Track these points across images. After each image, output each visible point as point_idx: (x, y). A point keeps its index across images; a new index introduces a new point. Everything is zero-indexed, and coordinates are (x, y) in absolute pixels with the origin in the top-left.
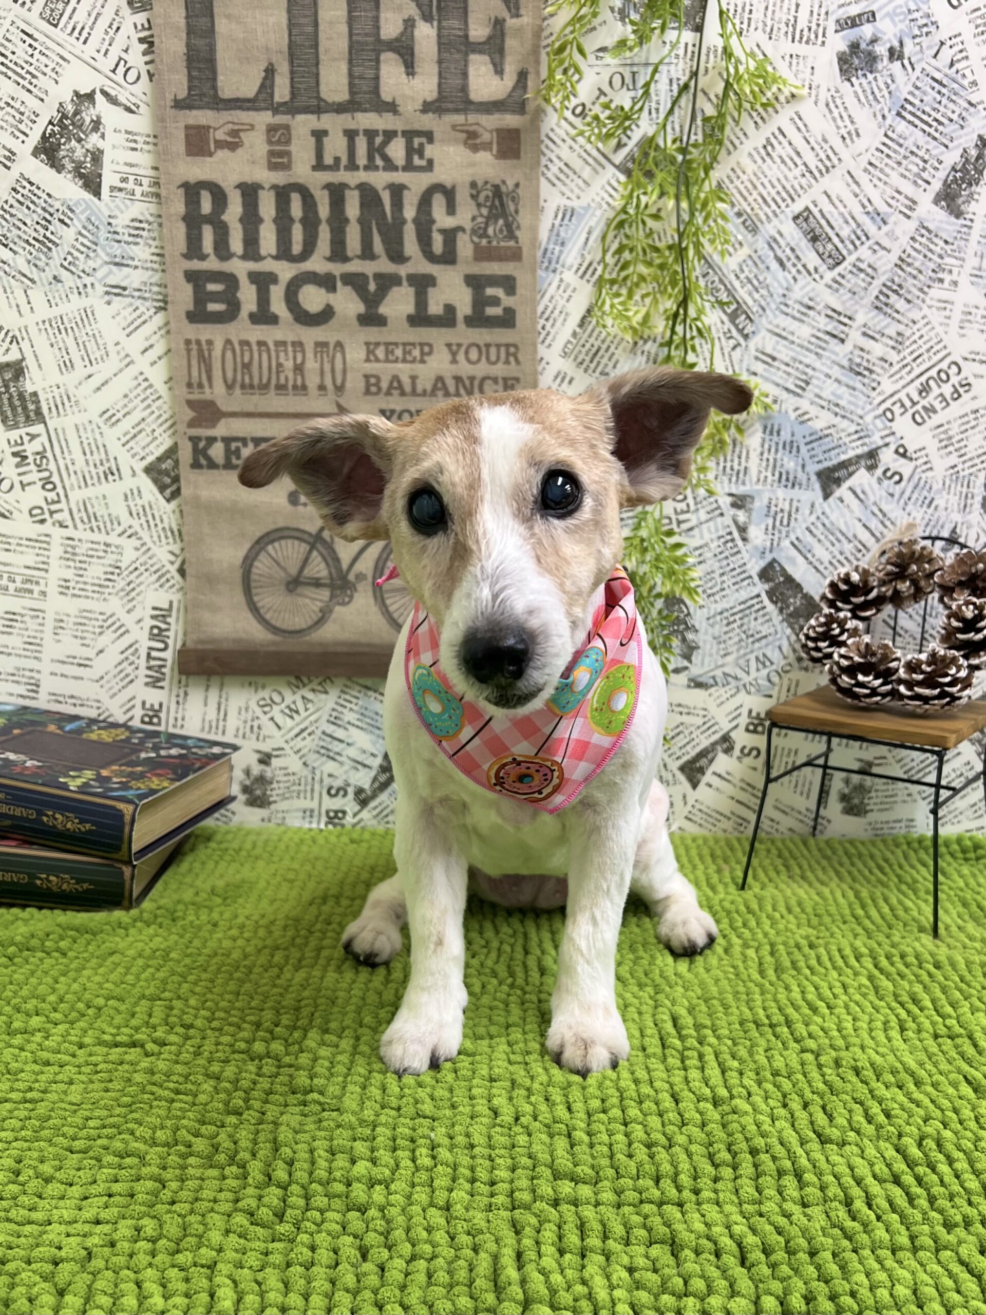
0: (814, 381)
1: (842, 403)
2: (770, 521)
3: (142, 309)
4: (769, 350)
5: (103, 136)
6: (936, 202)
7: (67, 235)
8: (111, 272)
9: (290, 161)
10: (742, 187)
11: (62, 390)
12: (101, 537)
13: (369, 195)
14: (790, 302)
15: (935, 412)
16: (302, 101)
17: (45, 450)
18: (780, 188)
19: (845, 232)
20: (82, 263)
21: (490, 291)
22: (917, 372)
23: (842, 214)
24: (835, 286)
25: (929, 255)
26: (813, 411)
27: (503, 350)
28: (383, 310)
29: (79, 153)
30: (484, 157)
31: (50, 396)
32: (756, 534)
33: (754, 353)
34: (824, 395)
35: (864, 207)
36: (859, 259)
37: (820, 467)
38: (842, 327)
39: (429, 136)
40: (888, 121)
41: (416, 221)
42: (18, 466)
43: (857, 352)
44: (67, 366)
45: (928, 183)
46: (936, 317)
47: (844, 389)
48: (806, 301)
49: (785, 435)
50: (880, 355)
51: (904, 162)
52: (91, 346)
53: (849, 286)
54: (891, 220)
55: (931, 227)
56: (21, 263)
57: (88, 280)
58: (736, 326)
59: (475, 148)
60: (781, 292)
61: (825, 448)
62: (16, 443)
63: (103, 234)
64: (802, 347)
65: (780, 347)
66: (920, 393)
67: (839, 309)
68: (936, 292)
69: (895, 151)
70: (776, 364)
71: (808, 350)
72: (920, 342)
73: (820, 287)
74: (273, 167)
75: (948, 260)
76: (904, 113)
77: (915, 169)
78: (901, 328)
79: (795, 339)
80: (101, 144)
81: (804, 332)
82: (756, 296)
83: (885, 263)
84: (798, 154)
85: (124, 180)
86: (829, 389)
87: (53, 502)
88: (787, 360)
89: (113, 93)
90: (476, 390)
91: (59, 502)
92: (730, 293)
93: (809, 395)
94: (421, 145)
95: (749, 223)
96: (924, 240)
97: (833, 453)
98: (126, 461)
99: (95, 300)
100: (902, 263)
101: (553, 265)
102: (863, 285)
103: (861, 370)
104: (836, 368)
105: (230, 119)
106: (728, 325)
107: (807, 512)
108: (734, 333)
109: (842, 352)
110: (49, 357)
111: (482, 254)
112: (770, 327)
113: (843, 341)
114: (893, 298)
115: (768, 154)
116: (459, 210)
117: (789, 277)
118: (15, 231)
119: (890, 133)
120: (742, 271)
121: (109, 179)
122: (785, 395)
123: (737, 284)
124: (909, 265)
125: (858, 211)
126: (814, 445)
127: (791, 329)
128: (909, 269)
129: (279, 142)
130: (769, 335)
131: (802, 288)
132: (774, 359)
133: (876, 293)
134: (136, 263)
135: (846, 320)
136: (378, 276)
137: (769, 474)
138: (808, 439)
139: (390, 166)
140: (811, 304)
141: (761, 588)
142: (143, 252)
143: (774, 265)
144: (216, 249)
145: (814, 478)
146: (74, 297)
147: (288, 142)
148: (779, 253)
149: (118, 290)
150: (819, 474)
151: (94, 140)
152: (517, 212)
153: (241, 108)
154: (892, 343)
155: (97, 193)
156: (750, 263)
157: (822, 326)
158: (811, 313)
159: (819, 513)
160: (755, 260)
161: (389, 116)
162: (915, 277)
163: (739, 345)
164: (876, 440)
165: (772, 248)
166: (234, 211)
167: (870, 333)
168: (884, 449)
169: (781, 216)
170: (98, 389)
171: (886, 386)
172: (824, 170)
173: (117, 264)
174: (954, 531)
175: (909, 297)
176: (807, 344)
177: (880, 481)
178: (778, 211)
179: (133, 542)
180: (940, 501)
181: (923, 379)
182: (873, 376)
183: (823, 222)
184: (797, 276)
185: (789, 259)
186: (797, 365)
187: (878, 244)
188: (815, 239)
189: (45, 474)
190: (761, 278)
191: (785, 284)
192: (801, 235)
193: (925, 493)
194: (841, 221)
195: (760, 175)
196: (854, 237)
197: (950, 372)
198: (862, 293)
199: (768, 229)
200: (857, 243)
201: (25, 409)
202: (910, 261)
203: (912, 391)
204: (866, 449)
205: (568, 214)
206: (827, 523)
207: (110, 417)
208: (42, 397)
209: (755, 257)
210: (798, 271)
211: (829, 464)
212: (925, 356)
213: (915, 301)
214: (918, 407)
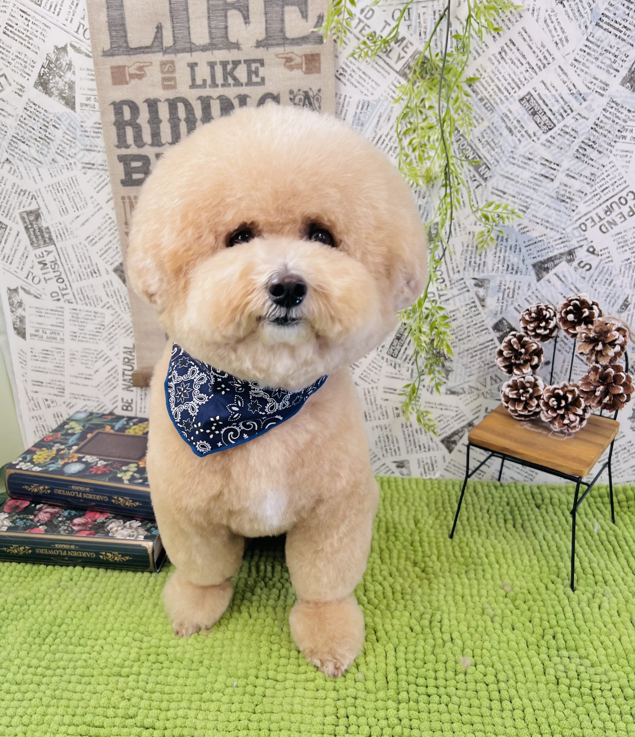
0: (532, 207)
1: (550, 220)
2: (501, 295)
3: (105, 176)
4: (501, 188)
5: (74, 73)
6: (623, 84)
7: (58, 134)
8: (84, 155)
9: (176, 83)
10: (484, 82)
11: (63, 225)
12: (92, 309)
13: (225, 103)
14: (515, 156)
15: (616, 224)
16: (180, 46)
17: (56, 260)
18: (510, 81)
19: (556, 108)
20: (68, 151)
22: (604, 198)
23: (554, 96)
24: (548, 144)
25: (617, 120)
26: (531, 226)
29: (61, 85)
30: (298, 73)
31: (56, 229)
32: (492, 303)
33: (490, 189)
34: (538, 215)
35: (570, 90)
36: (565, 126)
37: (535, 261)
38: (552, 171)
39: (261, 62)
40: (590, 30)
42: (42, 269)
43: (562, 187)
44: (65, 211)
45: (618, 71)
46: (619, 162)
47: (553, 211)
48: (528, 155)
49: (512, 242)
50: (578, 189)
51: (601, 58)
52: (77, 199)
53: (558, 144)
54: (589, 98)
55: (619, 101)
56: (32, 152)
57: (72, 160)
58: (479, 173)
59: (291, 68)
60: (510, 150)
61: (538, 249)
62: (40, 257)
63: (79, 133)
64: (524, 185)
65: (509, 186)
66: (606, 212)
67: (550, 159)
68: (620, 145)
69: (594, 51)
70: (506, 196)
71: (528, 186)
72: (607, 179)
73: (537, 145)
74: (165, 87)
75: (629, 123)
76: (601, 24)
77: (608, 62)
78: (594, 170)
79: (519, 180)
80: (73, 78)
81: (525, 175)
82: (493, 153)
83: (584, 128)
84: (524, 56)
85: (88, 99)
86: (542, 212)
87: (63, 289)
88: (514, 193)
89: (77, 46)
91: (66, 289)
92: (474, 152)
93: (528, 215)
94: (257, 69)
95: (488, 105)
96: (613, 111)
97: (544, 252)
98: (102, 266)
99: (77, 172)
100: (596, 126)
102: (568, 142)
103: (565, 198)
104: (547, 198)
105: (137, 60)
106: (473, 172)
107: (526, 289)
108: (478, 177)
110: (54, 207)
112: (502, 173)
113: (552, 180)
114: (589, 150)
115: (502, 58)
117: (516, 139)
118: (29, 134)
119: (590, 38)
120: (484, 137)
121: (80, 99)
123: (480, 146)
124: (601, 128)
125: (565, 93)
126: (531, 247)
127: (517, 173)
128: (601, 131)
129: (168, 72)
130: (501, 178)
131: (525, 146)
132: (505, 193)
133: (577, 148)
134: (98, 149)
135: (555, 167)
137: (501, 266)
138: (527, 244)
139: (238, 83)
140: (531, 157)
141: (494, 335)
142: (101, 142)
143: (506, 132)
144: (136, 141)
145: (530, 268)
146: (65, 171)
147: (173, 71)
148: (509, 124)
149: (90, 166)
150: (535, 266)
151: (69, 76)
153: (143, 53)
154: (587, 180)
155: (73, 108)
156: (489, 131)
157: (538, 171)
158: (531, 162)
159: (534, 290)
160: (492, 129)
161: (235, 51)
162: (605, 136)
163: (481, 184)
164: (574, 243)
165: (504, 121)
166: (144, 116)
167: (572, 175)
168: (579, 249)
169: (511, 100)
170: (83, 224)
171: (583, 208)
172: (542, 67)
173: (88, 150)
174: (626, 300)
175: (600, 150)
176: (527, 183)
177: (576, 269)
178: (509, 96)
179: (111, 311)
180: (617, 282)
181: (608, 203)
182: (573, 202)
183: (540, 102)
184: (521, 139)
185: (516, 128)
186: (520, 196)
187: (579, 114)
188: (534, 114)
189: (58, 274)
190: (496, 142)
191: (513, 145)
192: (525, 111)
193: (607, 276)
194: (553, 100)
195: (497, 72)
196: (562, 111)
197: (628, 198)
198: (567, 148)
199: (503, 108)
200: (564, 114)
201: (43, 237)
202: (601, 124)
203: (601, 211)
204: (567, 249)
205: (365, 105)
206: (539, 295)
207: (91, 240)
208: (52, 230)
209: (492, 128)
210: (522, 135)
211: (541, 259)
212: (611, 188)
213: (606, 152)
214: (604, 222)
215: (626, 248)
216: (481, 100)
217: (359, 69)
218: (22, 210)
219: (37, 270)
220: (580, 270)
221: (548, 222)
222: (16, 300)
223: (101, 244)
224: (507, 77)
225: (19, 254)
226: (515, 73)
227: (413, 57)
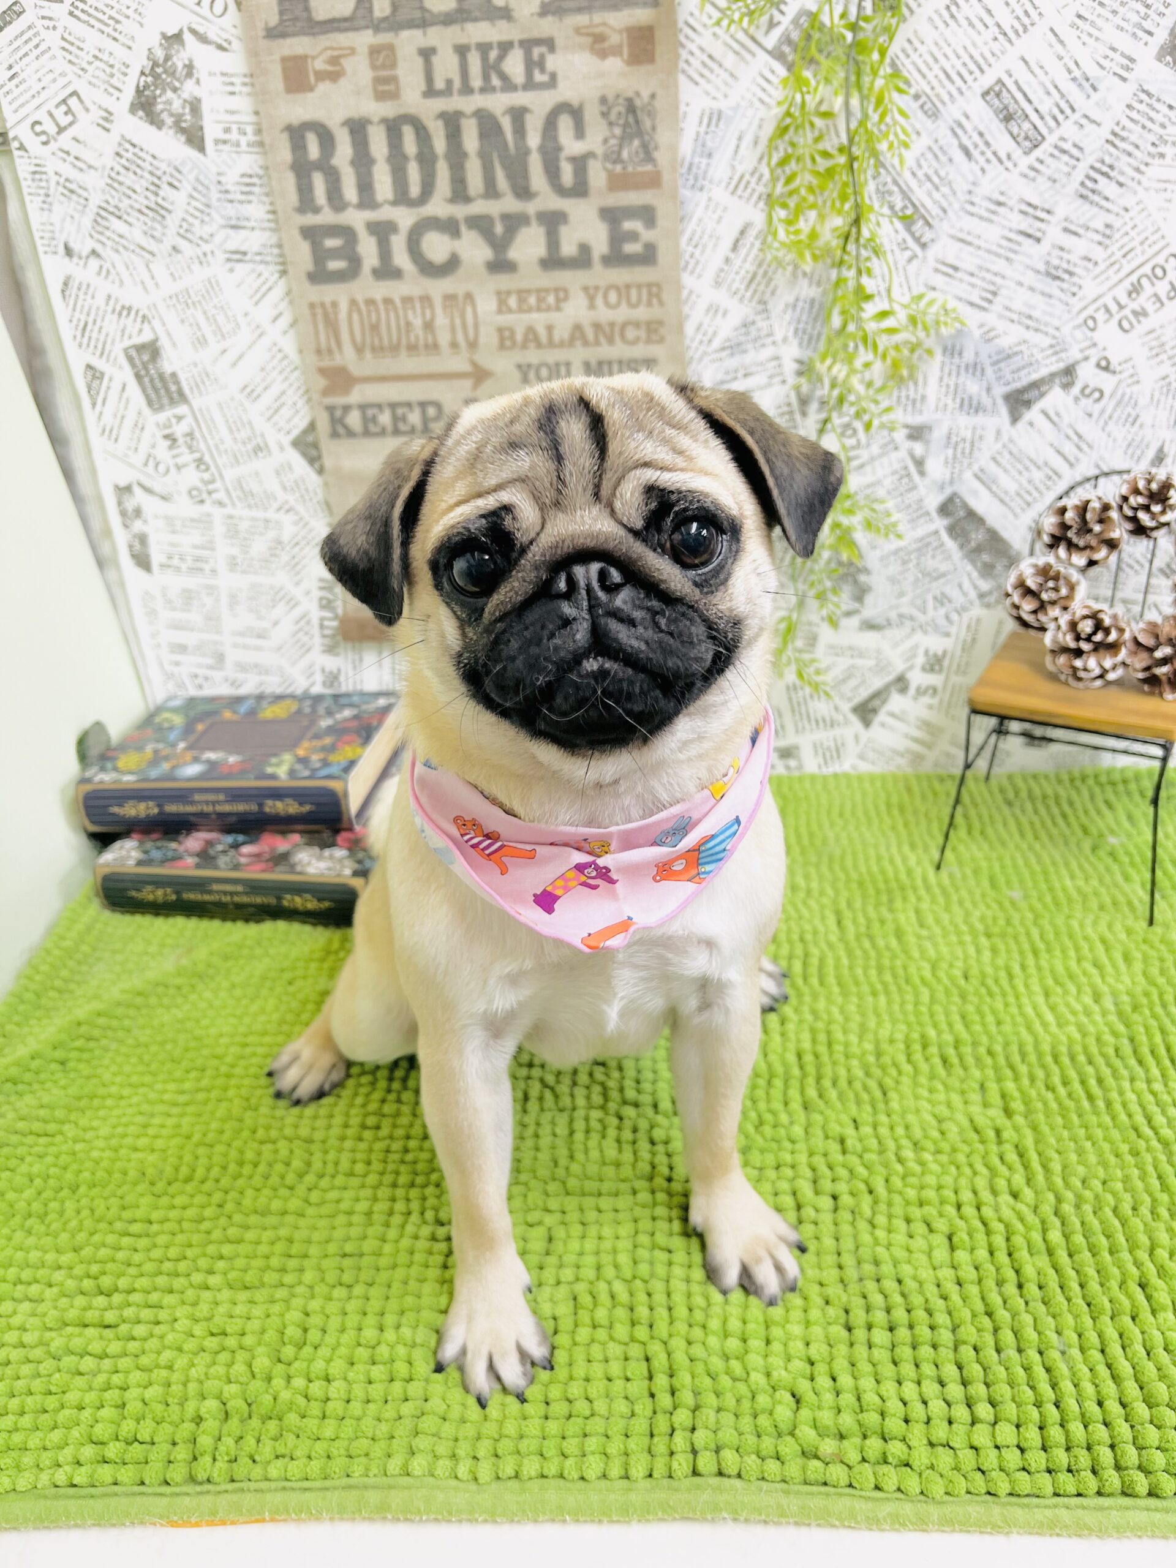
0: (1003, 292)
1: (1035, 314)
2: (950, 452)
3: (266, 275)
4: (951, 260)
5: (198, 82)
7: (178, 200)
8: (227, 237)
9: (398, 88)
10: (920, 62)
11: (200, 368)
12: (261, 514)
13: (488, 125)
14: (976, 200)
15: (1146, 315)
16: (403, 15)
17: (193, 431)
18: (966, 58)
19: (1046, 105)
20: (199, 230)
21: (628, 225)
22: (1127, 269)
23: (1043, 84)
24: (1032, 174)
25: (1149, 124)
26: (1001, 326)
27: (645, 291)
28: (513, 254)
29: (177, 106)
30: (614, 64)
31: (189, 375)
32: (936, 467)
33: (931, 263)
34: (1014, 306)
35: (1069, 71)
36: (1063, 139)
37: (1008, 389)
38: (1038, 224)
39: (550, 44)
41: (542, 149)
42: (170, 449)
43: (1057, 252)
44: (201, 342)
45: (1151, 34)
46: (1152, 202)
47: (1039, 297)
48: (997, 196)
49: (969, 356)
50: (1083, 253)
51: (1122, 10)
52: (221, 319)
53: (1048, 173)
54: (1103, 86)
55: (1152, 91)
56: (136, 234)
57: (207, 248)
58: (912, 234)
59: (603, 54)
60: (966, 187)
61: (1014, 367)
62: (165, 426)
63: (214, 195)
64: (989, 251)
65: (963, 255)
66: (1130, 294)
67: (1034, 202)
68: (1156, 171)
70: (959, 275)
71: (998, 255)
72: (1133, 233)
73: (1013, 177)
74: (381, 96)
75: (1171, 129)
77: (1134, 18)
78: (1110, 219)
79: (981, 243)
80: (198, 92)
81: (992, 234)
82: (937, 195)
83: (1094, 141)
84: (989, 12)
85: (227, 130)
86: (1020, 299)
87: (209, 482)
88: (971, 268)
89: (201, 30)
90: (617, 338)
91: (214, 481)
92: (905, 196)
93: (997, 306)
94: (542, 57)
95: (928, 106)
96: (1143, 107)
97: (1023, 373)
98: (273, 438)
99: (218, 268)
100: (1115, 138)
101: (700, 182)
102: (1066, 169)
103: (1060, 273)
104: (1030, 274)
105: (328, 44)
106: (904, 234)
107: (993, 439)
108: (911, 242)
109: (1035, 254)
110: (182, 335)
111: (617, 183)
112: (953, 232)
113: (1039, 240)
114: (1102, 180)
115: (952, 16)
116: (589, 131)
117: (976, 168)
118: (126, 201)
120: (920, 166)
121: (211, 132)
122: (968, 309)
123: (913, 184)
124: (1123, 139)
125: (1062, 78)
126: (1002, 365)
127: (977, 231)
128: (1122, 145)
129: (384, 67)
130: (951, 241)
131: (991, 181)
132: (956, 269)
133: (1081, 178)
134: (252, 224)
135: (1043, 215)
136: (506, 217)
137: (949, 402)
138: (995, 359)
139: (509, 85)
140: (1002, 199)
141: (940, 523)
142: (257, 211)
143: (959, 156)
144: (330, 199)
145: (1000, 402)
146: (196, 267)
147: (393, 65)
148: (965, 140)
149: (238, 256)
150: (1007, 398)
151: (189, 89)
152: (654, 128)
153: (339, 30)
154: (1099, 238)
155: (201, 148)
156: (929, 156)
157: (1015, 226)
158: (1001, 210)
159: (1006, 440)
160: (936, 152)
161: (502, 24)
162: (1130, 154)
163: (915, 256)
164: (1074, 354)
165: (955, 134)
166: (344, 152)
167: (1073, 228)
168: (1084, 364)
169: (967, 93)
170: (234, 364)
171: (1090, 289)
172: (1021, 30)
173: (234, 227)
174: (1161, 450)
175: (1122, 179)
176: (995, 248)
177: (1076, 399)
178: (964, 87)
179: (292, 516)
180: (1146, 418)
181: (1134, 278)
182: (1075, 279)
183: (1019, 96)
184: (986, 166)
185: (976, 146)
186: (984, 274)
187: (1086, 117)
188: (1008, 118)
189: (197, 455)
190: (942, 173)
191: (971, 178)
192: (991, 115)
193: (1129, 409)
194: (1041, 92)
195: (942, 44)
196: (1056, 111)
197: (1167, 267)
198: (1065, 180)
199: (952, 112)
200: (1060, 117)
201: (167, 390)
202: (1124, 134)
203: (1121, 294)
204: (1062, 365)
205: (715, 118)
206: (1015, 450)
207: (251, 393)
208: (182, 377)
209: (936, 148)
210: (988, 161)
211: (1018, 385)
212: (1138, 250)
213: (1130, 183)
214: (1127, 312)
215: (1164, 357)
216: (917, 97)
217: (702, 49)
218: (127, 343)
219: (162, 450)
220: (1084, 402)
221: (1030, 317)
222: (129, 506)
223: (268, 398)
224: (961, 52)
225: (129, 423)
226: (974, 45)
227: (795, 22)
